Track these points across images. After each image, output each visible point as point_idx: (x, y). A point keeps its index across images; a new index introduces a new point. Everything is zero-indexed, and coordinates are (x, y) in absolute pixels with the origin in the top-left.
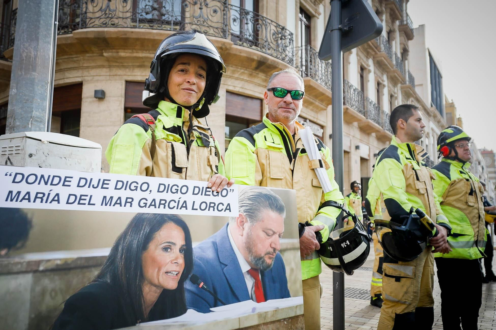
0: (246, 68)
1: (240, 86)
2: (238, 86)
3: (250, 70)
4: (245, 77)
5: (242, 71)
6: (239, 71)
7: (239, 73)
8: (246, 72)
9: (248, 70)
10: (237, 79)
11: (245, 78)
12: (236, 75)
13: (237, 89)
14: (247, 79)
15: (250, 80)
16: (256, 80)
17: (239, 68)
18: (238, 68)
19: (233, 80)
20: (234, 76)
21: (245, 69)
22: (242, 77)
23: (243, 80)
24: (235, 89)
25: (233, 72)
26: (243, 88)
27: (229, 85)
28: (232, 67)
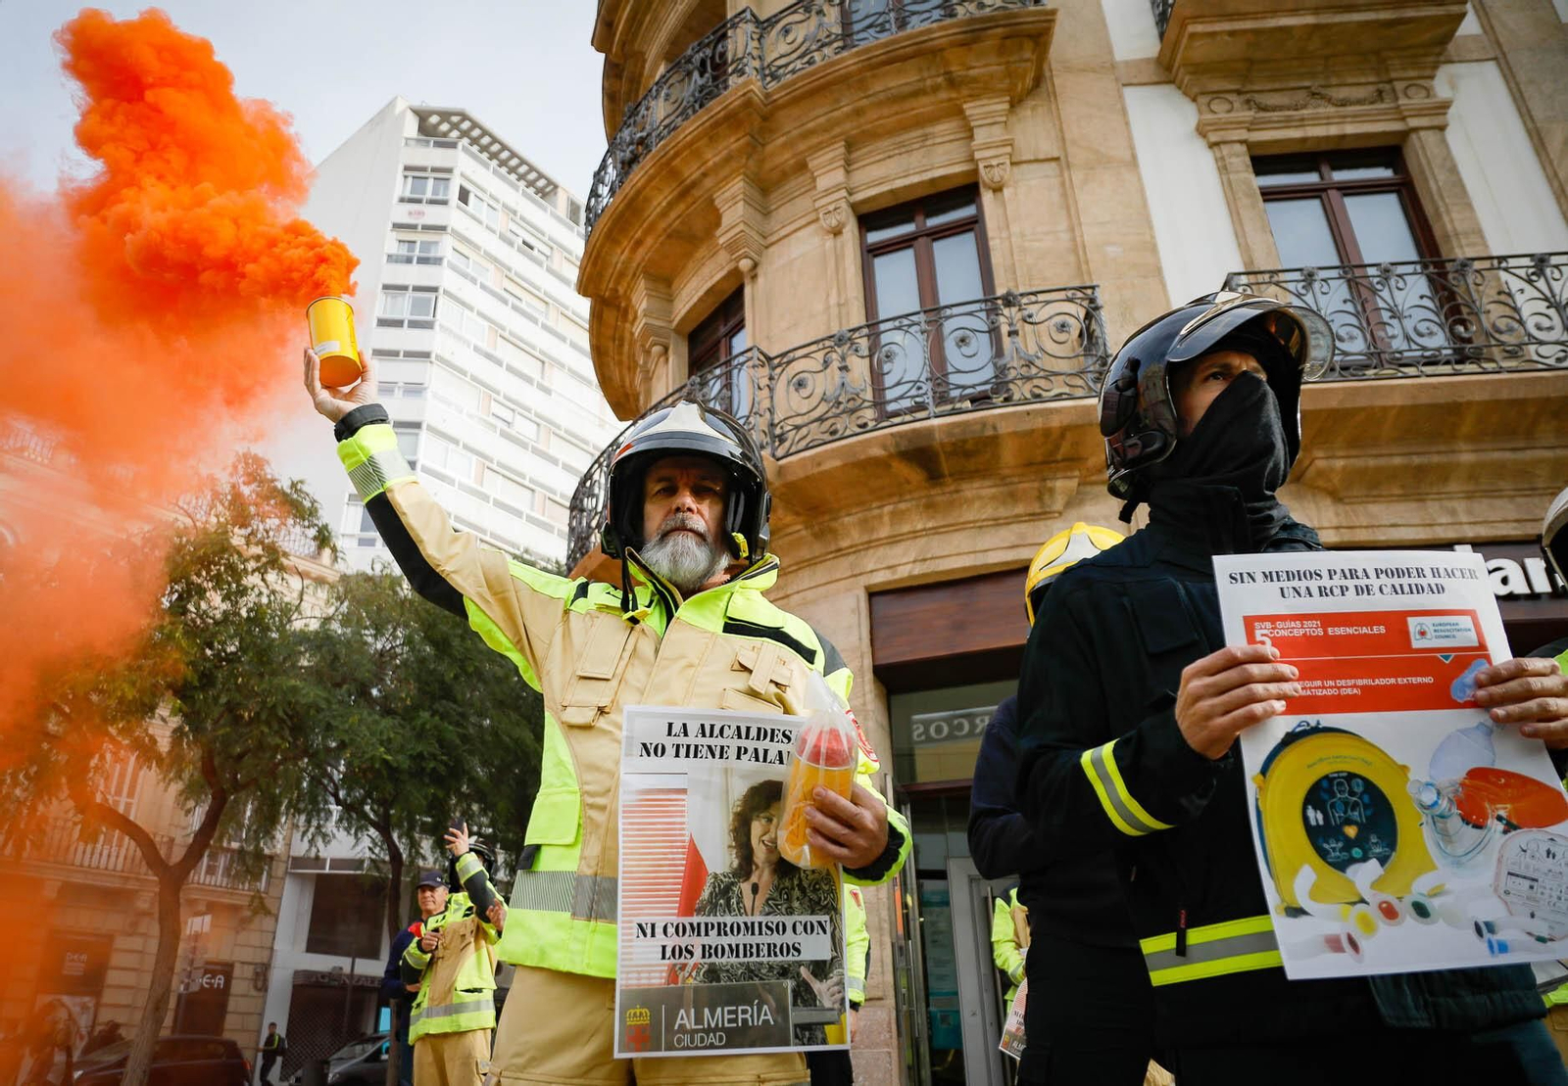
2: (904, 560)
3: (916, 495)
5: (888, 509)
6: (880, 517)
8: (903, 506)
9: (908, 497)
10: (894, 540)
11: (919, 526)
12: (884, 532)
14: (930, 525)
15: (942, 523)
16: (969, 515)
18: (870, 509)
19: (881, 551)
20: (875, 536)
22: (906, 528)
23: (915, 535)
25: (865, 525)
26: (925, 560)
28: (849, 515)
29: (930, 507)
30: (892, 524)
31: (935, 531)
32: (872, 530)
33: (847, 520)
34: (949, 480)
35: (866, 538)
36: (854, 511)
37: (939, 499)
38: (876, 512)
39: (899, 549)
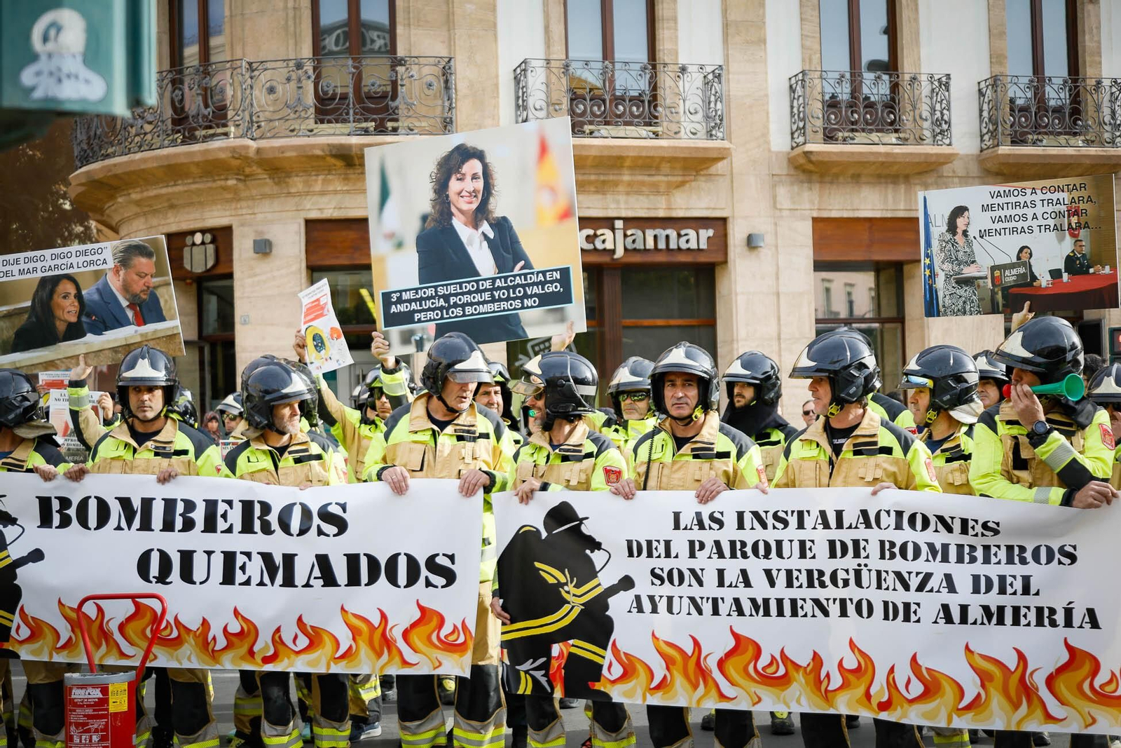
0: (329, 170)
1: (333, 207)
3: (339, 172)
4: (338, 186)
5: (321, 177)
6: (316, 181)
7: (320, 182)
8: (330, 177)
9: (334, 172)
12: (318, 187)
13: (329, 213)
14: (345, 188)
17: (313, 173)
20: (311, 190)
21: (326, 172)
22: (331, 188)
23: (336, 192)
24: (322, 213)
26: (341, 208)
27: (309, 210)
28: (297, 176)
29: (346, 179)
30: (323, 184)
31: (348, 192)
32: (310, 186)
33: (296, 179)
34: (358, 167)
35: (306, 190)
36: (301, 174)
37: (352, 176)
38: (314, 178)
39: (325, 199)
